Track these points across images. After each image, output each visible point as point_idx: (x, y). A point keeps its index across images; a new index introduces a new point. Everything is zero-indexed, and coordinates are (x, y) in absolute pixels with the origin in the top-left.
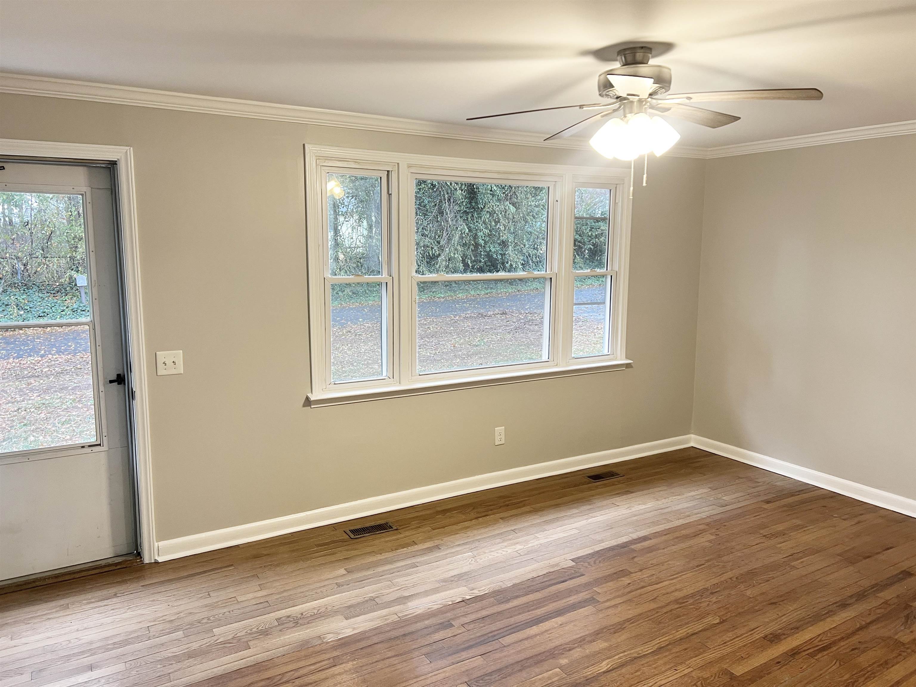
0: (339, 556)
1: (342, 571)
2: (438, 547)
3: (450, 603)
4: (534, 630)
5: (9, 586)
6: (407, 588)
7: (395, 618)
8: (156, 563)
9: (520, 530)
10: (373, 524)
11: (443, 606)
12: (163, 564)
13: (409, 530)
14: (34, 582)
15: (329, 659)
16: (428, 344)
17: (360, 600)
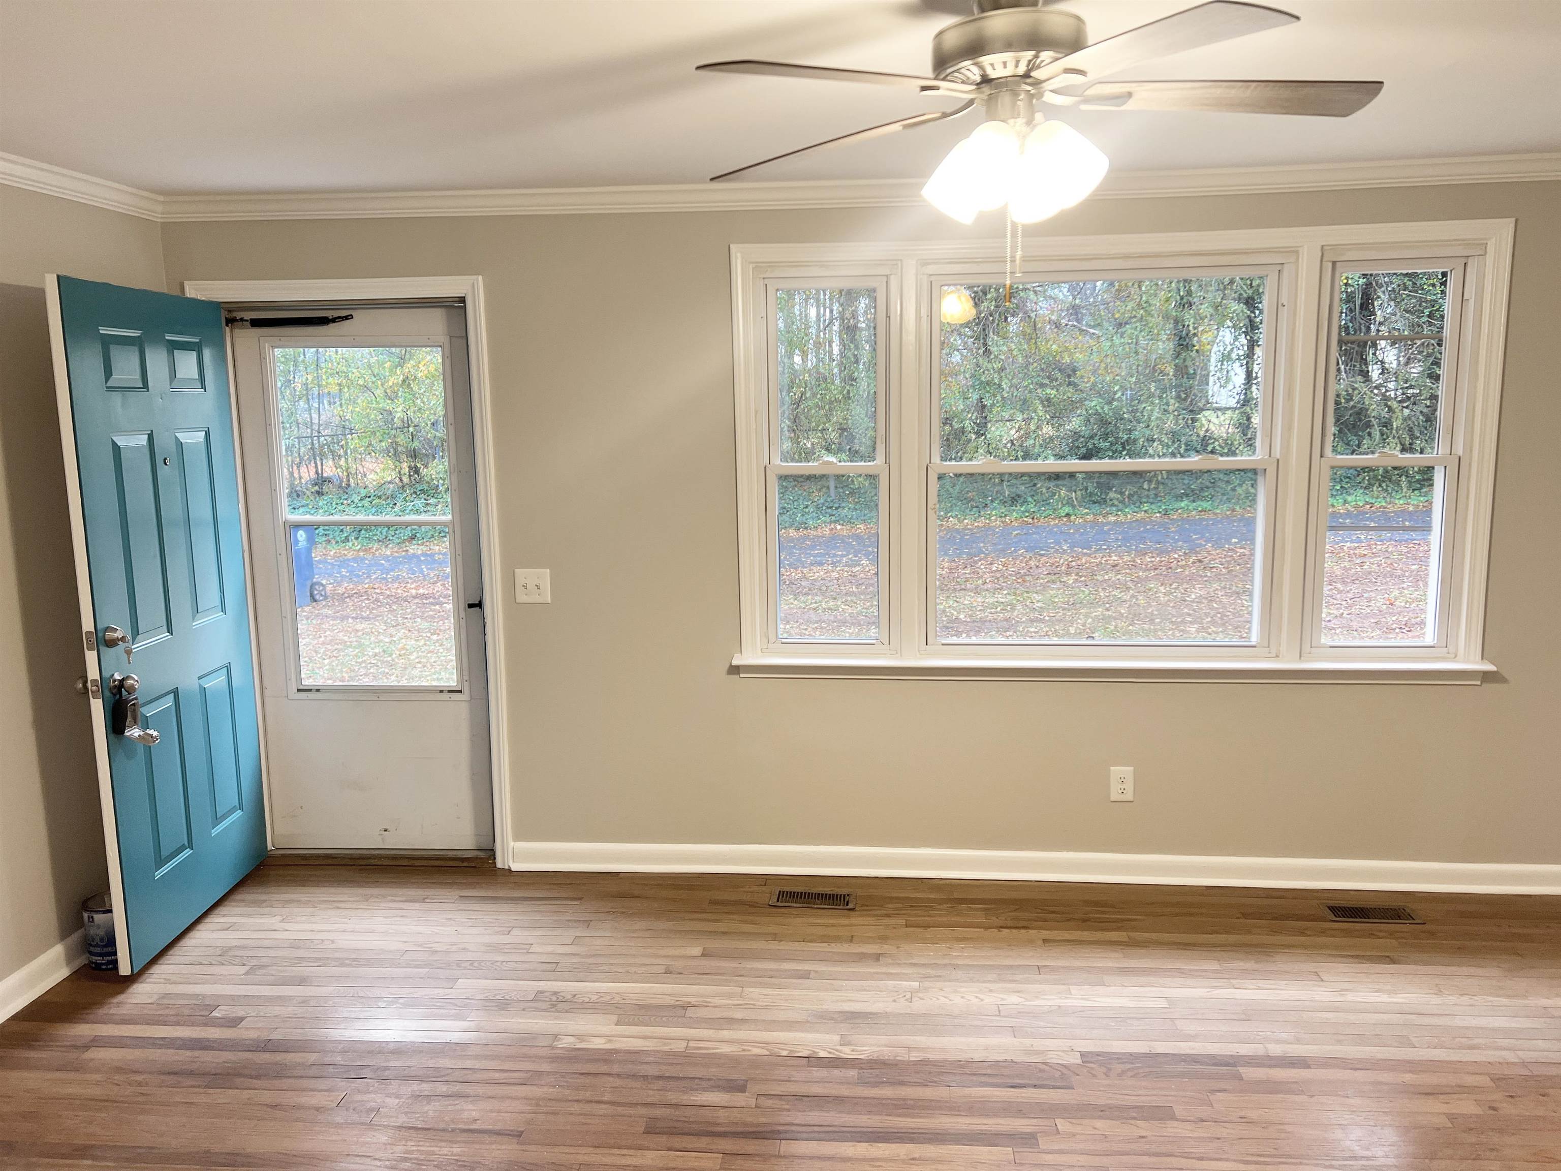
0: (721, 927)
1: (697, 951)
2: (877, 957)
3: (785, 1053)
4: (861, 1149)
5: (344, 857)
6: (752, 1006)
7: (680, 1046)
8: (510, 870)
9: (1053, 970)
10: (827, 890)
11: (768, 1053)
12: (516, 873)
13: (869, 916)
14: (370, 858)
15: (528, 1071)
16: (1338, 596)
17: (668, 1000)
